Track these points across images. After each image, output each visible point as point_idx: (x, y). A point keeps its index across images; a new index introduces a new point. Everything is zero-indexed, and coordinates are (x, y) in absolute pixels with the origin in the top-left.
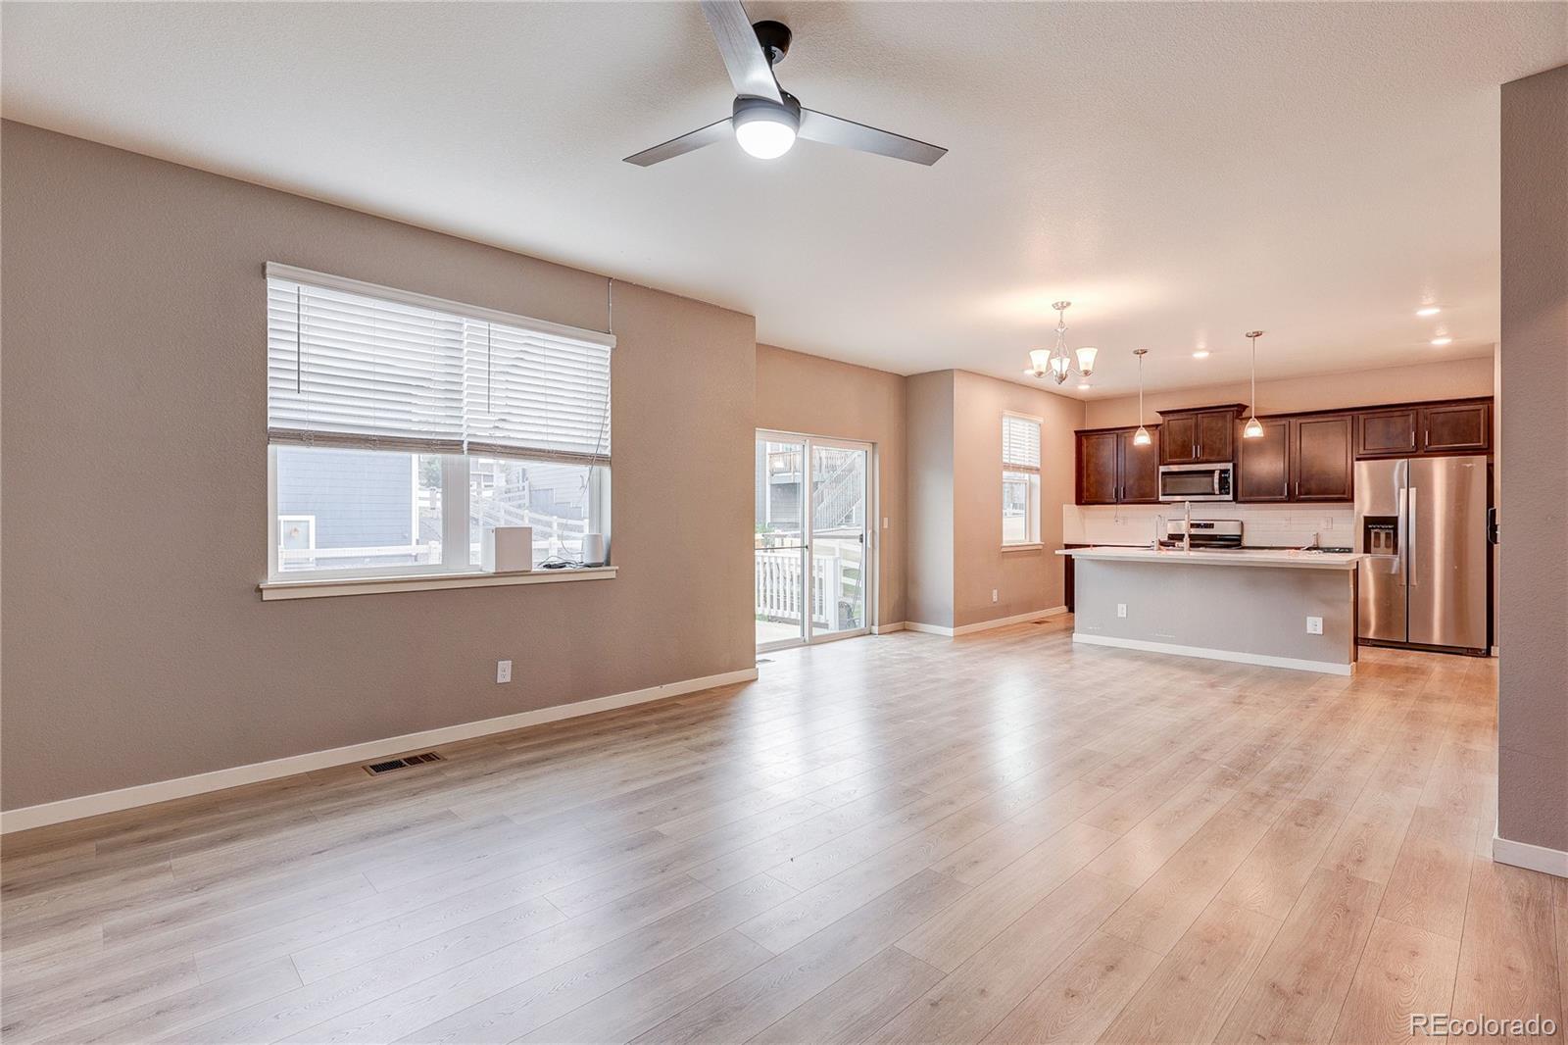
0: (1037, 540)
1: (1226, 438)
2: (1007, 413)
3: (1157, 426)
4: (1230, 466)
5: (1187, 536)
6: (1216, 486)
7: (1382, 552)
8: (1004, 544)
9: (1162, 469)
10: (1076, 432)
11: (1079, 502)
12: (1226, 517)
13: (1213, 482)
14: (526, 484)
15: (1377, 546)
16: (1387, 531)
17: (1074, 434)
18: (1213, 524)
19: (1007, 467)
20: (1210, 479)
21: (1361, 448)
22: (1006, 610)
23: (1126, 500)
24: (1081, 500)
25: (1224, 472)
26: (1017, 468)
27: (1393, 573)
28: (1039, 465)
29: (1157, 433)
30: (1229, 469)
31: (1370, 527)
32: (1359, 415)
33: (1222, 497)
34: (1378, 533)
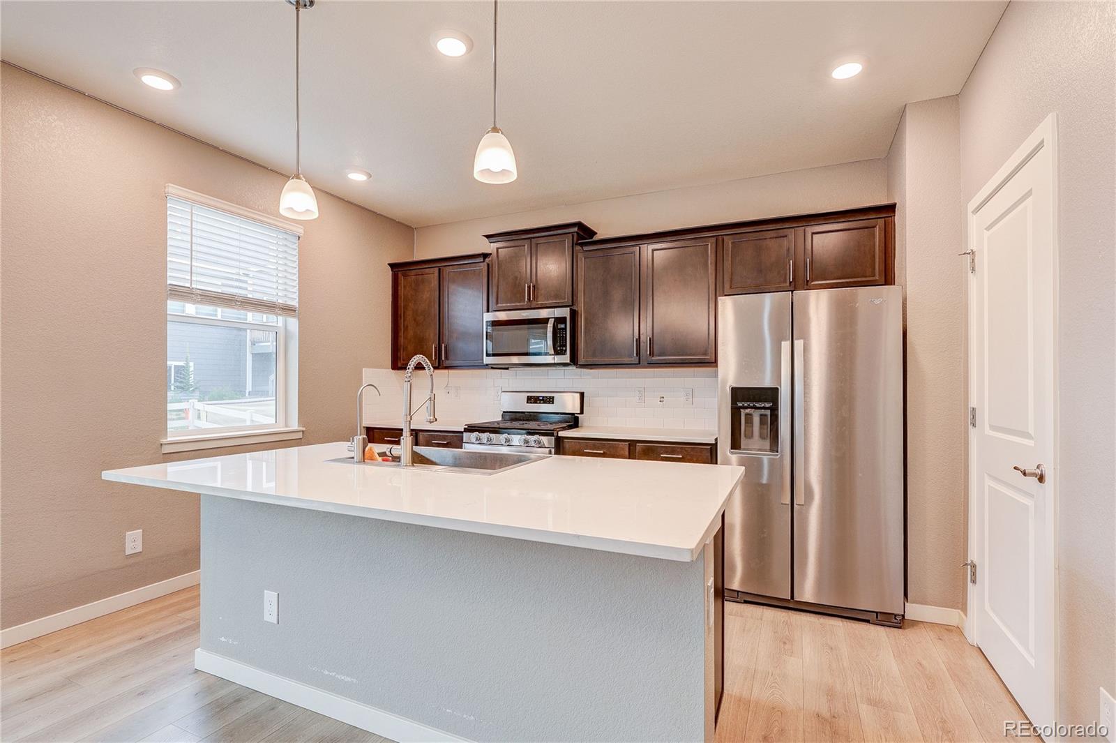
0: (294, 425)
2: (172, 189)
3: (485, 255)
4: (567, 312)
5: (406, 433)
6: (550, 342)
7: (755, 443)
9: (488, 317)
10: (392, 266)
11: (395, 365)
12: (565, 387)
13: (546, 336)
15: (750, 436)
16: (763, 411)
17: (389, 266)
18: (553, 397)
19: (184, 294)
20: (540, 332)
21: (727, 283)
23: (448, 363)
24: (397, 363)
25: (560, 320)
27: (764, 481)
28: (295, 303)
29: (484, 266)
30: (565, 318)
31: (740, 404)
32: (725, 238)
33: (558, 359)
34: (751, 415)
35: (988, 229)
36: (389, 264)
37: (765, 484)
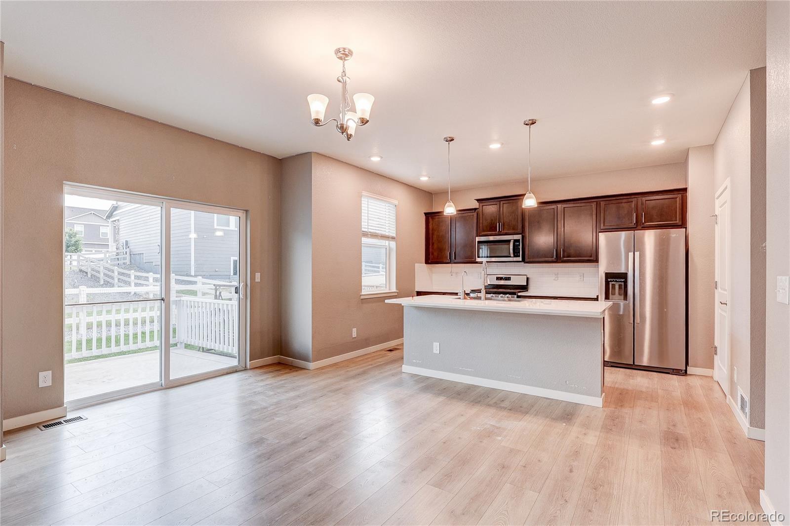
0: (394, 289)
1: (518, 218)
2: (364, 193)
3: (475, 209)
4: (519, 237)
6: (511, 251)
7: (617, 298)
8: (363, 293)
9: (477, 239)
10: (426, 214)
11: (427, 262)
12: (517, 272)
13: (510, 248)
14: (128, 250)
15: (614, 294)
16: (620, 283)
17: (424, 214)
18: (510, 278)
19: (366, 234)
20: (506, 246)
21: (602, 225)
22: (365, 342)
23: (456, 261)
24: (428, 261)
25: (515, 241)
26: (374, 236)
27: (621, 313)
28: (394, 235)
29: (475, 214)
30: (519, 240)
31: (609, 280)
32: (601, 202)
33: (515, 259)
34: (614, 285)
35: (720, 207)
36: (424, 213)
37: (621, 315)
